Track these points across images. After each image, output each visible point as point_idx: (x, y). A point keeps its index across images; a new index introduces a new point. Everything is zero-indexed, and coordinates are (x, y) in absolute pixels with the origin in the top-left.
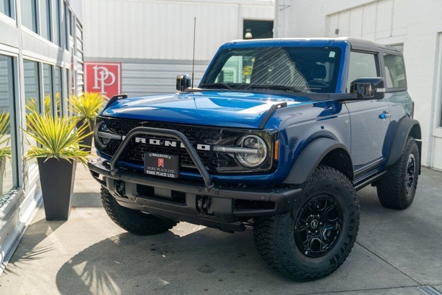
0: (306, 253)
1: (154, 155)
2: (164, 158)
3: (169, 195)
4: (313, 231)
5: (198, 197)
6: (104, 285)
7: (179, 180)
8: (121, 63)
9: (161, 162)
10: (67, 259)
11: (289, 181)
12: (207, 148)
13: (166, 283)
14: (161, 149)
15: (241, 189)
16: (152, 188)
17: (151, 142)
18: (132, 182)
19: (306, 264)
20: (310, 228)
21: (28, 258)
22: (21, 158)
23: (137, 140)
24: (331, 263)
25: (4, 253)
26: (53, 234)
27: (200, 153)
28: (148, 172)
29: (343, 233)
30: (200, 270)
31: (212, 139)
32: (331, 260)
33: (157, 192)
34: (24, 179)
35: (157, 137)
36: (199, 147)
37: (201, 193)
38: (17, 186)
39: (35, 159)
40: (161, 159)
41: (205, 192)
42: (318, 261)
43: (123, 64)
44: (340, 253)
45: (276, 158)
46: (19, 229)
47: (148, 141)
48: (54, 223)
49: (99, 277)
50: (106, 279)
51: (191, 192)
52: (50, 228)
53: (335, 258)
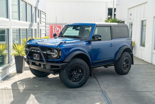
0: (72, 81)
1: (35, 54)
2: (37, 55)
3: (38, 64)
4: (75, 75)
5: (43, 65)
6: (22, 86)
7: (40, 61)
8: (62, 25)
9: (36, 56)
10: (17, 81)
11: (65, 61)
12: (45, 52)
13: (37, 86)
14: (37, 53)
15: (54, 63)
16: (35, 63)
17: (35, 51)
18: (31, 61)
19: (71, 83)
20: (74, 74)
21: (8, 80)
22: (10, 55)
23: (32, 50)
24: (79, 84)
25: (2, 78)
26: (17, 76)
27: (44, 54)
28: (34, 59)
29: (84, 77)
30: (48, 85)
31: (46, 50)
32: (79, 83)
33: (36, 64)
34: (11, 61)
35: (33, 49)
36: (44, 52)
37: (43, 64)
38: (9, 63)
39: (14, 56)
40: (36, 55)
41: (44, 63)
42: (75, 83)
43: (63, 25)
44: (82, 82)
45: (60, 55)
46: (8, 74)
47: (34, 51)
48: (18, 74)
49: (22, 85)
50: (24, 85)
51: (42, 63)
52: (17, 74)
53: (81, 83)
